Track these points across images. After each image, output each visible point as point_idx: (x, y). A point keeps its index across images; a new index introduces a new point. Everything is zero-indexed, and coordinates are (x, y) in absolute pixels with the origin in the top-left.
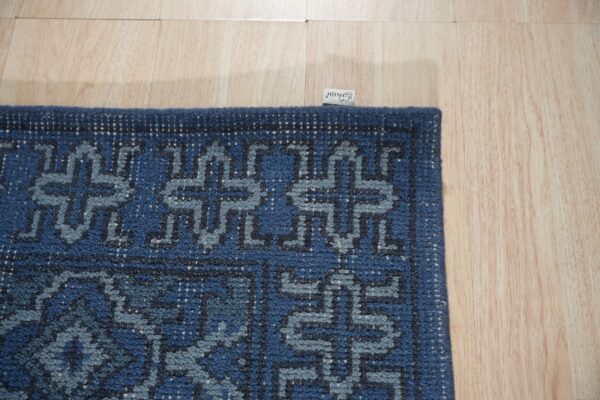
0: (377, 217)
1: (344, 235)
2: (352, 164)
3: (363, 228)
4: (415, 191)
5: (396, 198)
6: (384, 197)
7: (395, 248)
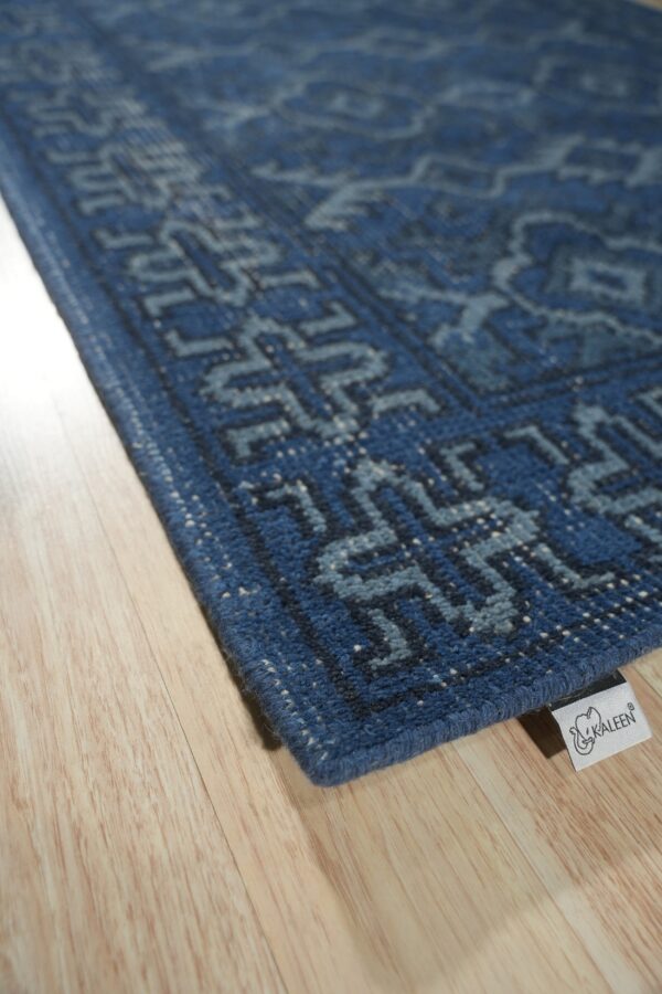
0: (336, 532)
1: (383, 485)
2: (457, 600)
3: (352, 506)
4: (284, 604)
5: (319, 579)
6: (346, 572)
7: (270, 494)
